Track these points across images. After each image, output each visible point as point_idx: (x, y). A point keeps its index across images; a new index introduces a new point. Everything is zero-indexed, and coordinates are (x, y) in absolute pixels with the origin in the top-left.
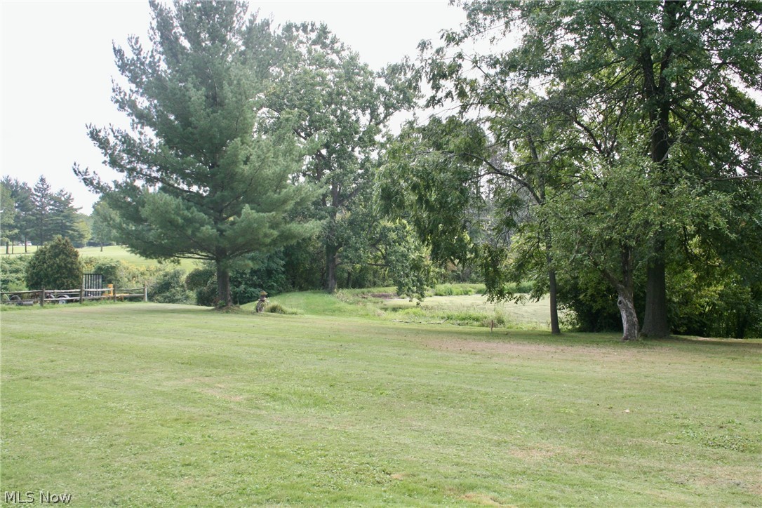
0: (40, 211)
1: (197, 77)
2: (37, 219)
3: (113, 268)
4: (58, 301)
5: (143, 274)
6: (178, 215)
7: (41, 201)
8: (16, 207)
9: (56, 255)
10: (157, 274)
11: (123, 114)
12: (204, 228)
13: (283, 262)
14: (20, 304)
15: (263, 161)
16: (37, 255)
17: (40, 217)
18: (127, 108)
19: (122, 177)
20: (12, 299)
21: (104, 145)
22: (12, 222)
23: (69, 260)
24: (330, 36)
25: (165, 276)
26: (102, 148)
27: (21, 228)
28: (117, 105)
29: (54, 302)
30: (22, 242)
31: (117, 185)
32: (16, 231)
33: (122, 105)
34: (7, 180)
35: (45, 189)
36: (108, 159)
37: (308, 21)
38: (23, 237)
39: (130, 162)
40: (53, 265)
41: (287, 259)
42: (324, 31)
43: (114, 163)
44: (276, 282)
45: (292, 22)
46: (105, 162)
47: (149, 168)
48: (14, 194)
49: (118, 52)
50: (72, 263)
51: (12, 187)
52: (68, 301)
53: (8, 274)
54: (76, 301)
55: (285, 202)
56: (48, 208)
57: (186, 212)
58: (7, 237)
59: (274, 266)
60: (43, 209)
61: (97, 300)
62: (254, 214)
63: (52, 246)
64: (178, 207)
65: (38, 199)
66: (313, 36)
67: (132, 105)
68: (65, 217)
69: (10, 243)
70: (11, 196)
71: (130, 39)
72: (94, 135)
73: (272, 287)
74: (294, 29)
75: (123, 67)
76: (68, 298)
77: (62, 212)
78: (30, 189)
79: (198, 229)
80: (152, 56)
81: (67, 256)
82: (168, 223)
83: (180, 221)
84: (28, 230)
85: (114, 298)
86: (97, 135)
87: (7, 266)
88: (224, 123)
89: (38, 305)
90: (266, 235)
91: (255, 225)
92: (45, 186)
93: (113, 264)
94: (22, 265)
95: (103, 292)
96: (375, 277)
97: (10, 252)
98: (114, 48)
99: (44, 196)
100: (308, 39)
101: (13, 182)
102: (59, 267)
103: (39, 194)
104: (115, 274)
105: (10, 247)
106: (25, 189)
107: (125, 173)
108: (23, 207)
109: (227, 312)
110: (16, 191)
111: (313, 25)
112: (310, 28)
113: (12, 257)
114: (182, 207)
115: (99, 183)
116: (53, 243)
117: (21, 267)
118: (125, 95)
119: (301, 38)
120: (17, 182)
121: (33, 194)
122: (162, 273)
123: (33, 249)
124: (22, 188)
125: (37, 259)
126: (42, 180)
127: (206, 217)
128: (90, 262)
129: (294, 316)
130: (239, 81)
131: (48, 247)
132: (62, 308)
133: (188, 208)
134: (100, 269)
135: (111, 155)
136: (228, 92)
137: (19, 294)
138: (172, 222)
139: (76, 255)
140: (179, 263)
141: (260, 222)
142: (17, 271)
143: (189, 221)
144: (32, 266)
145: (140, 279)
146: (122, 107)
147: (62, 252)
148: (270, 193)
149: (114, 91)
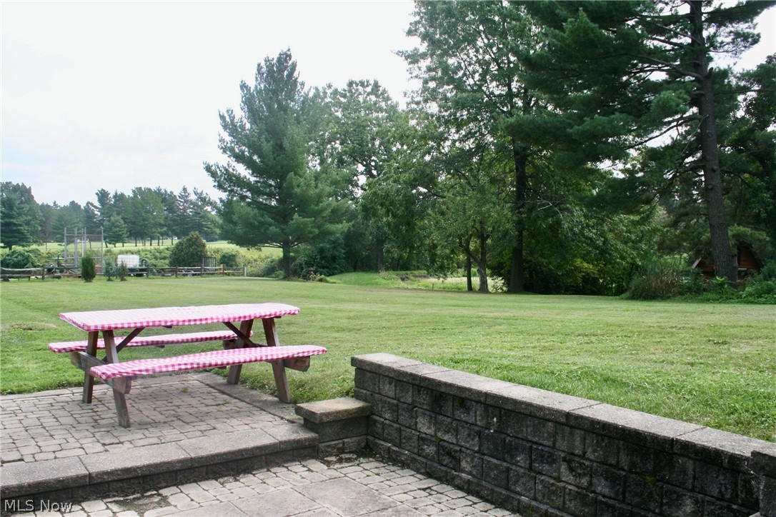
0: (183, 213)
1: (269, 134)
2: (181, 219)
3: (234, 256)
4: (187, 275)
5: (255, 261)
6: (255, 220)
7: (183, 205)
8: (165, 210)
9: (190, 246)
10: (265, 261)
11: (225, 156)
12: (271, 228)
13: (343, 251)
14: (163, 275)
15: (307, 186)
16: (178, 245)
17: (183, 217)
18: (228, 152)
19: (224, 196)
20: (159, 272)
21: (214, 175)
22: (162, 222)
23: (199, 249)
24: (381, 89)
25: (272, 262)
26: (213, 177)
27: (168, 226)
28: (222, 150)
29: (184, 275)
30: (169, 236)
31: (222, 201)
32: (165, 229)
33: (225, 150)
34: (158, 189)
35: (186, 197)
36: (216, 184)
37: (365, 79)
38: (170, 233)
39: (230, 186)
40: (187, 253)
41: (347, 249)
42: (376, 85)
43: (220, 187)
44: (339, 265)
45: (354, 80)
46: (214, 186)
47: (241, 190)
48: (164, 200)
49: (222, 117)
50: (201, 251)
51: (162, 195)
52: (193, 275)
53: (159, 260)
54: (199, 275)
55: (321, 211)
56: (188, 211)
57: (260, 218)
58: (158, 233)
59: (337, 254)
60: (185, 212)
61: (212, 274)
62: (301, 219)
63: (187, 240)
64: (255, 215)
65: (182, 204)
66: (369, 89)
67: (232, 150)
68: (202, 217)
69: (161, 238)
70: (162, 202)
71: (228, 111)
72: (208, 169)
73: (336, 268)
74: (354, 85)
75: (225, 127)
76: (193, 272)
77: (199, 214)
78: (175, 196)
79: (268, 228)
80: (241, 121)
81: (198, 247)
82: (249, 225)
83: (256, 223)
84: (174, 228)
85: (223, 273)
86: (210, 168)
87: (158, 254)
88: (285, 162)
89: (174, 276)
90: (310, 232)
91: (302, 226)
92: (187, 194)
93: (234, 253)
94: (168, 254)
95: (216, 270)
96: (418, 262)
97: (160, 244)
98: (220, 115)
99: (186, 201)
100: (365, 92)
101: (163, 191)
102: (192, 254)
103: (182, 200)
104: (235, 260)
105: (161, 241)
106: (172, 196)
107: (227, 193)
108: (171, 210)
109: (288, 280)
110: (165, 198)
111: (368, 82)
112: (366, 84)
113: (162, 247)
114: (258, 215)
115: (209, 200)
116: (188, 237)
117: (168, 256)
118: (227, 143)
119: (360, 91)
120: (166, 191)
121: (177, 200)
122: (269, 260)
123: (176, 240)
124: (170, 196)
125: (177, 248)
126: (185, 190)
127: (273, 221)
128: (217, 251)
129: (334, 284)
130: (293, 137)
131: (185, 240)
132: (189, 279)
133: (262, 216)
134: (224, 257)
135: (218, 182)
136: (286, 144)
137: (163, 269)
138: (251, 224)
139: (204, 246)
140: (260, 250)
141: (305, 224)
142: (165, 258)
143: (262, 224)
144: (174, 253)
145: (254, 264)
146: (225, 152)
147: (194, 243)
148: (313, 206)
149: (220, 141)
